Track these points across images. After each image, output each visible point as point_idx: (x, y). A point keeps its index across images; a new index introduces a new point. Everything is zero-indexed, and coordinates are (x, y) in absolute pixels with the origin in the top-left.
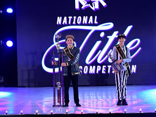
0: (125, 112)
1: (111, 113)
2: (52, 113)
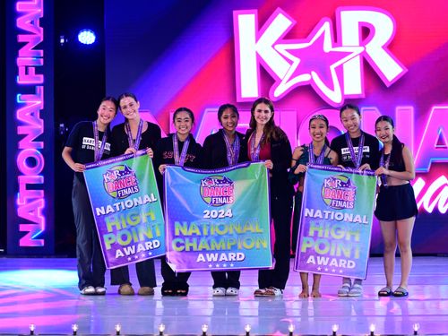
0: (415, 333)
2: (204, 333)
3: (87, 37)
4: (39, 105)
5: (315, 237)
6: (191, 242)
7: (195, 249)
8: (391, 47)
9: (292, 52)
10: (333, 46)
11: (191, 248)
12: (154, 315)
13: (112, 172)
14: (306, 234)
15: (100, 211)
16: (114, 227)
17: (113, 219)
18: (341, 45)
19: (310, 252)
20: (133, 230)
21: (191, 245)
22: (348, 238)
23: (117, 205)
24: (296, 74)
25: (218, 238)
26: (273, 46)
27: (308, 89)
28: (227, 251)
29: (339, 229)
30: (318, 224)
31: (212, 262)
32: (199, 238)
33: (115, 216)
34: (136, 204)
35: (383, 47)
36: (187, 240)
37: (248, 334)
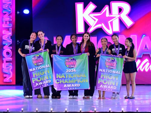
0: (137, 111)
1: (124, 111)
2: (66, 111)
3: (26, 12)
4: (10, 35)
5: (103, 78)
6: (62, 80)
7: (63, 83)
8: (129, 15)
9: (95, 17)
10: (109, 15)
11: (62, 82)
12: (49, 105)
13: (35, 57)
14: (100, 77)
15: (30, 70)
16: (35, 75)
17: (35, 72)
18: (112, 14)
19: (101, 83)
20: (42, 76)
21: (62, 81)
22: (114, 79)
23: (36, 68)
24: (97, 24)
25: (71, 79)
26: (89, 15)
28: (74, 84)
29: (111, 76)
30: (104, 74)
31: (69, 87)
32: (65, 79)
33: (36, 72)
34: (43, 68)
35: (126, 15)
36: (61, 80)
37: (81, 111)
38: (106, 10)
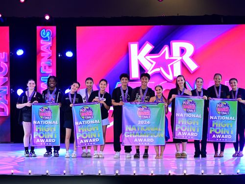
8: (193, 57)
9: (152, 59)
10: (169, 57)
18: (172, 56)
24: (154, 68)
26: (145, 57)
27: (159, 74)
35: (190, 57)
37: (134, 174)
38: (165, 52)
